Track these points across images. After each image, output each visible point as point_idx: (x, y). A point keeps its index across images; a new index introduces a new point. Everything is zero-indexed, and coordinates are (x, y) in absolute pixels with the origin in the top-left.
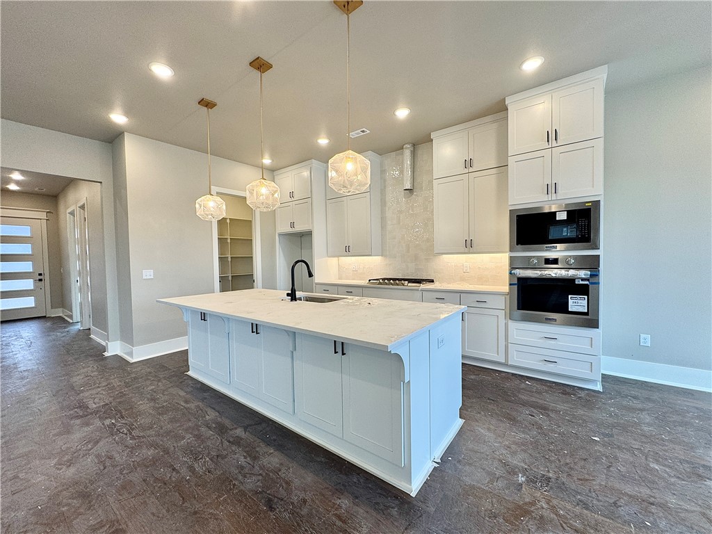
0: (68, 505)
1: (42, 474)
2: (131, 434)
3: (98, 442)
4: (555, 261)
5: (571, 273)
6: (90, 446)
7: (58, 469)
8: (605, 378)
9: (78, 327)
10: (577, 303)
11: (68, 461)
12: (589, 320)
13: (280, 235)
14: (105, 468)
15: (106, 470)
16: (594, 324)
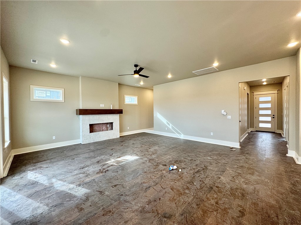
0: (238, 194)
1: (239, 181)
2: (272, 190)
3: (258, 184)
6: (255, 183)
7: (243, 183)
9: (284, 139)
11: (247, 183)
14: (254, 193)
15: (254, 194)
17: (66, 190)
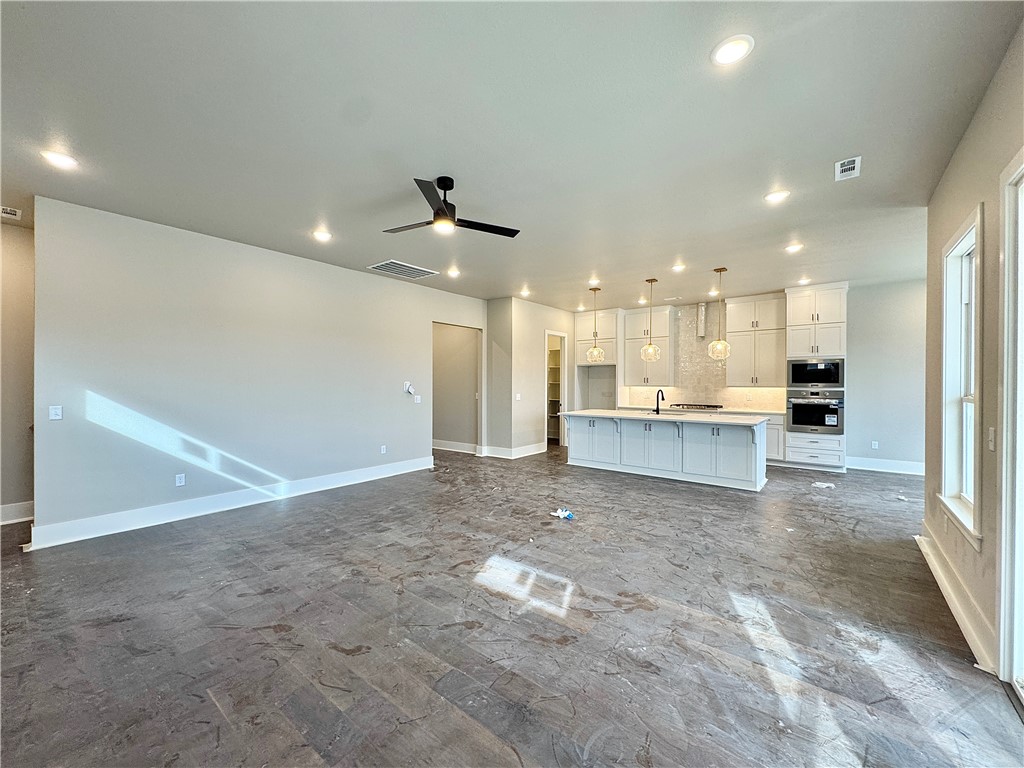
4: (817, 394)
5: (827, 401)
8: (848, 469)
10: (830, 420)
12: (838, 429)
13: (578, 366)
16: (841, 432)
17: (777, 633)
